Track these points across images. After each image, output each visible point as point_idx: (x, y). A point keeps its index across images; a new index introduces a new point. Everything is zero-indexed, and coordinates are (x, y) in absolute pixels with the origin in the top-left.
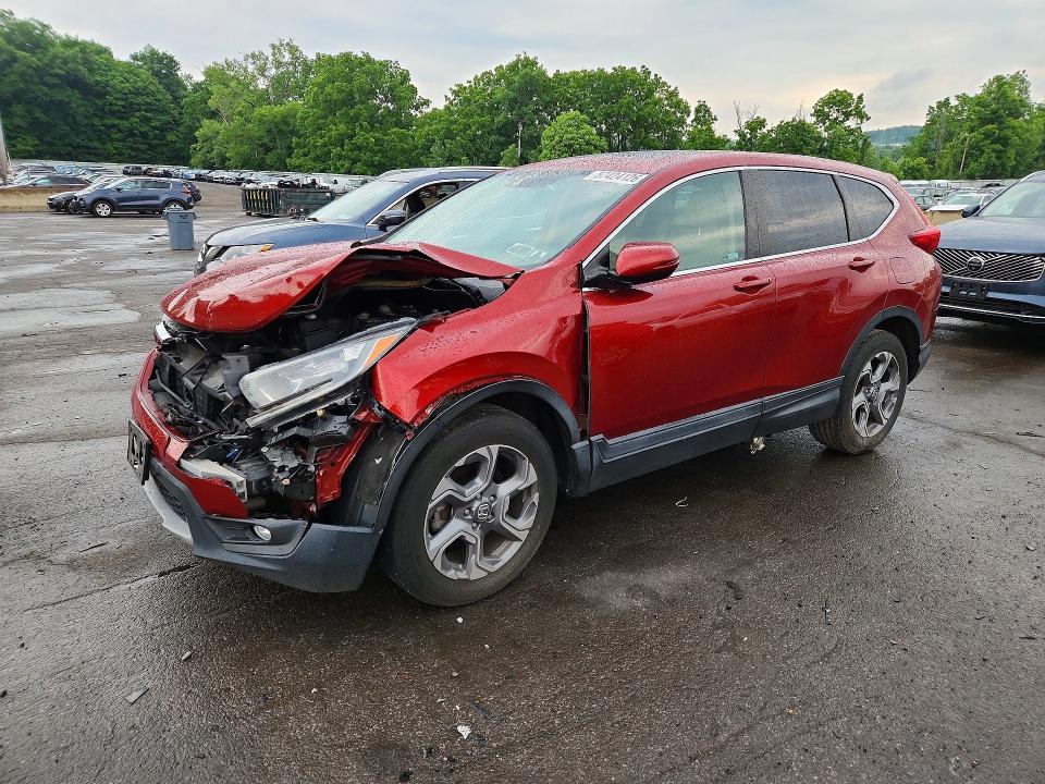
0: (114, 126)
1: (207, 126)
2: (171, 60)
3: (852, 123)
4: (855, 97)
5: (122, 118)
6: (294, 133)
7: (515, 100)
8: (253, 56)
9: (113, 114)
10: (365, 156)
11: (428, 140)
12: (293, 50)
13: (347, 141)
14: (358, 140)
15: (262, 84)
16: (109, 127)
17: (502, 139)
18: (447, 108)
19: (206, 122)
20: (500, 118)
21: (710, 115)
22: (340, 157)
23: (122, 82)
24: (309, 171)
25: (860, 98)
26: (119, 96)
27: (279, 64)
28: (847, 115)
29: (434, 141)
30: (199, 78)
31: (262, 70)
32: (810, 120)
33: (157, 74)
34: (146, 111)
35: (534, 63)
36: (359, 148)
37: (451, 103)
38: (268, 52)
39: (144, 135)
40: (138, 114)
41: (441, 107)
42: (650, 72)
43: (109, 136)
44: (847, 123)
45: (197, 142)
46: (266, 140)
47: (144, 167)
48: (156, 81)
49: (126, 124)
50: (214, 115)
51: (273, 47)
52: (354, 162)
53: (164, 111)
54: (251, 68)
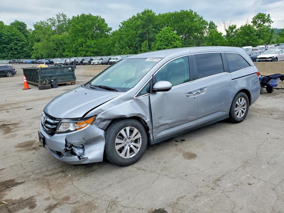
0: (6, 47)
1: (36, 45)
2: (24, 24)
3: (266, 24)
4: (267, 15)
5: (8, 44)
6: (65, 43)
7: (145, 25)
8: (50, 19)
9: (5, 43)
10: (91, 49)
11: (113, 42)
12: (64, 16)
13: (84, 44)
14: (88, 43)
15: (53, 28)
16: (3, 48)
17: (141, 39)
18: (120, 30)
19: (36, 43)
20: (140, 32)
21: (215, 26)
22: (82, 50)
23: (7, 32)
24: (71, 57)
25: (269, 15)
26: (6, 37)
27: (59, 21)
28: (264, 22)
29: (116, 42)
30: (33, 29)
31: (53, 24)
32: (252, 24)
33: (19, 29)
34: (16, 41)
35: (151, 11)
36: (89, 47)
37: (121, 27)
38: (56, 18)
39: (16, 49)
40: (13, 42)
41: (118, 29)
42: (193, 11)
43: (3, 51)
44: (265, 24)
45: (33, 50)
46: (55, 47)
47: (16, 60)
48: (19, 31)
49: (9, 46)
50: (39, 41)
51: (57, 16)
52: (87, 52)
53: (22, 41)
54: (49, 23)
